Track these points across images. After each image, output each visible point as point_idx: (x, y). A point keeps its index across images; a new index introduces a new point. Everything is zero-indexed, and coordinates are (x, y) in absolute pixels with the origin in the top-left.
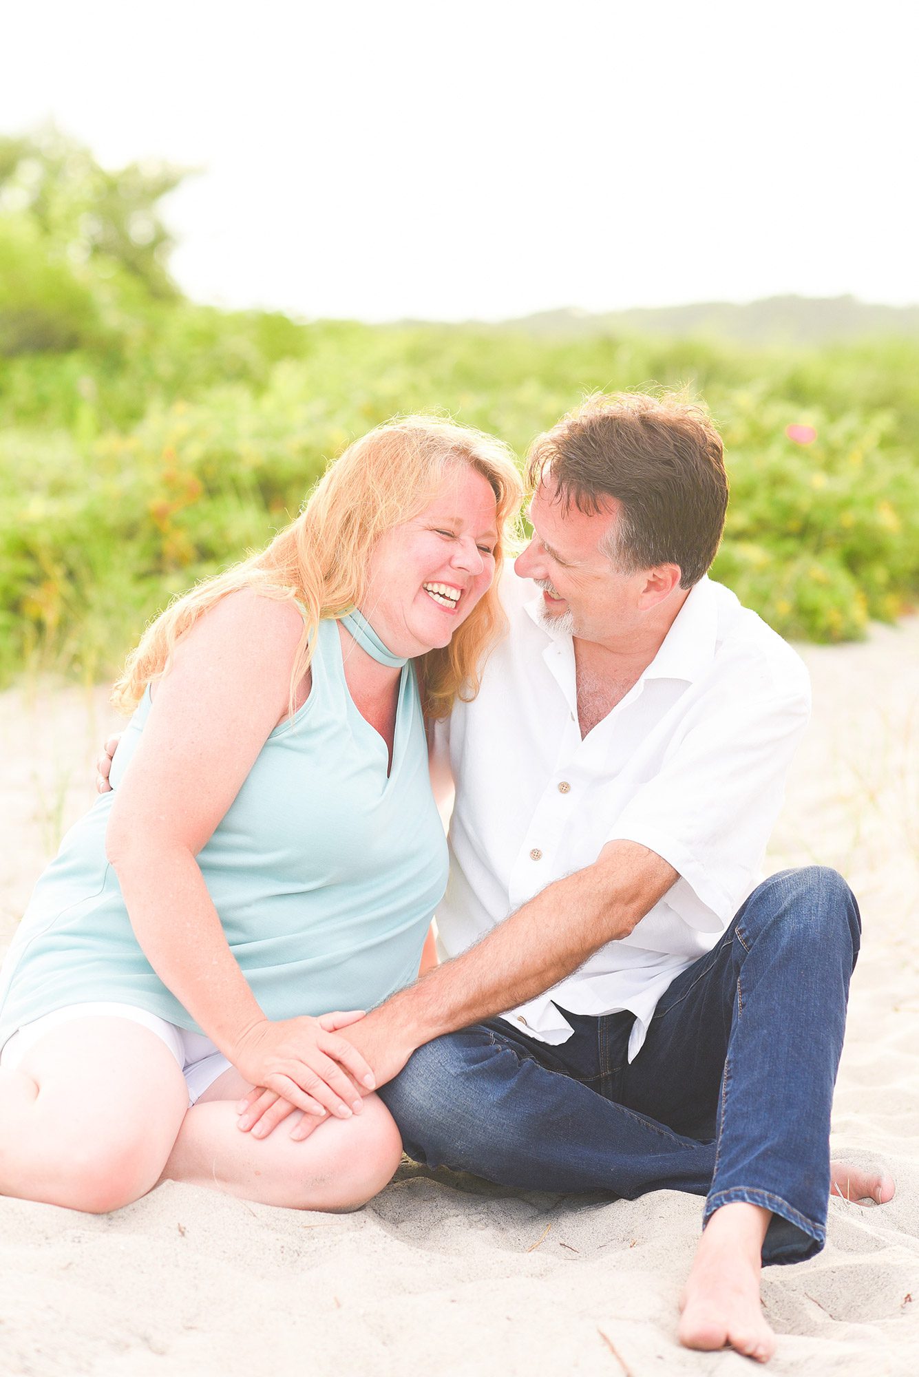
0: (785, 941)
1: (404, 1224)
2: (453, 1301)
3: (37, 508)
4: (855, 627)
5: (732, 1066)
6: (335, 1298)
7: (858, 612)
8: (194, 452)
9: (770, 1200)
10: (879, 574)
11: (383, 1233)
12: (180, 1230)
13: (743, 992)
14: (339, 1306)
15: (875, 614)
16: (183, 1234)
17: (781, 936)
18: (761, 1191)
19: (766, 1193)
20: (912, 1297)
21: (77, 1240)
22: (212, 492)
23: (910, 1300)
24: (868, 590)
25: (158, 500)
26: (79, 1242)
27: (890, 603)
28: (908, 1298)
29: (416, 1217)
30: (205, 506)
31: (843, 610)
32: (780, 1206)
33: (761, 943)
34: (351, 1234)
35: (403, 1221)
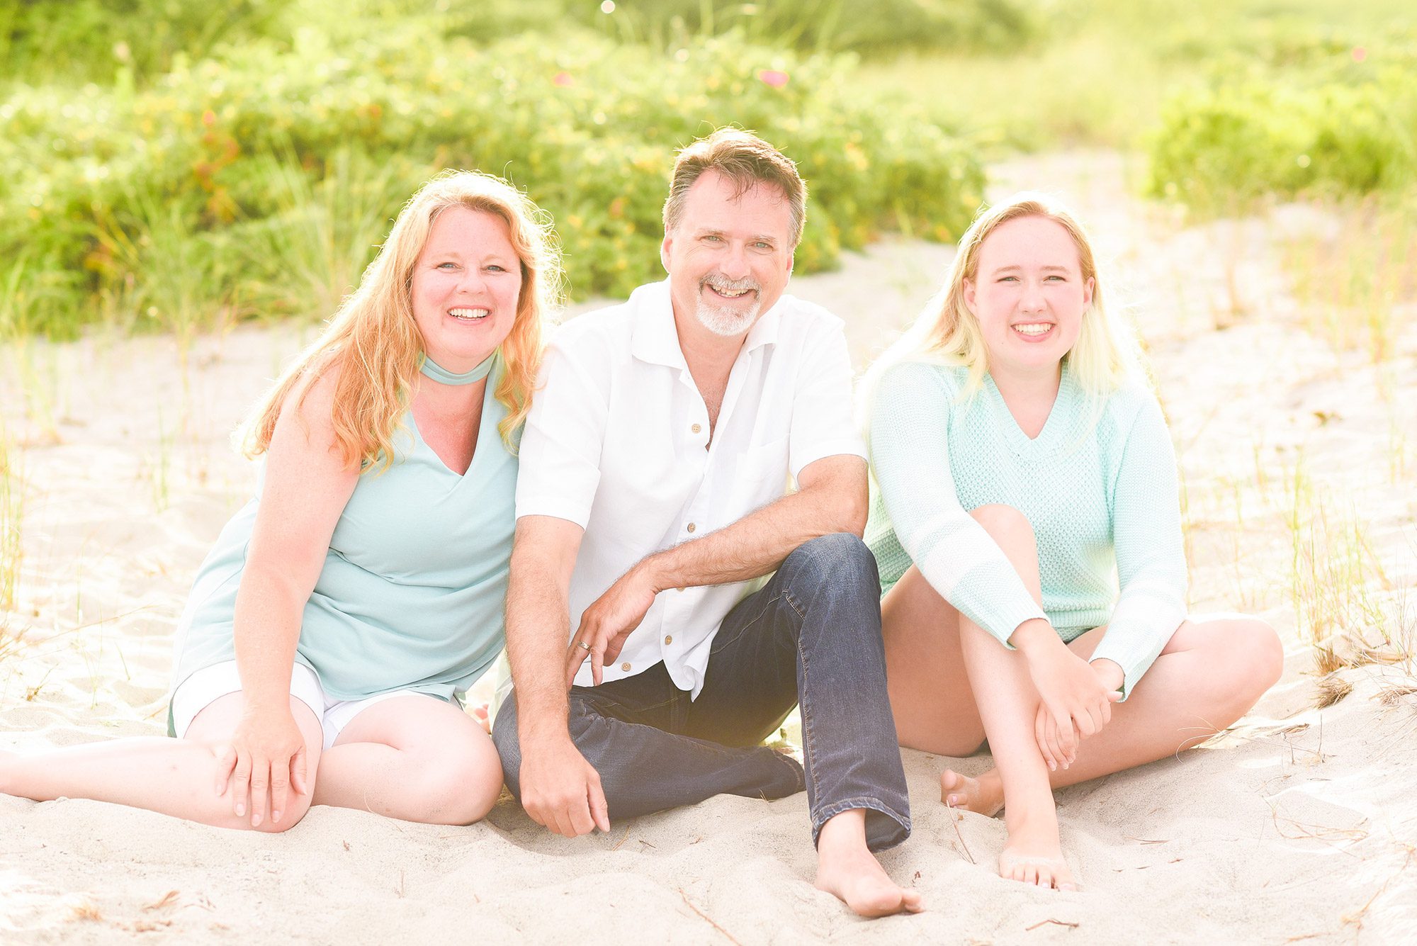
0: (832, 606)
1: (515, 831)
2: (566, 893)
3: (93, 173)
4: (830, 256)
5: (810, 708)
6: (475, 895)
7: (831, 245)
8: (230, 113)
9: (869, 802)
10: (849, 207)
11: (502, 839)
12: (345, 846)
13: (804, 650)
14: (478, 901)
15: (846, 244)
16: (348, 849)
17: (829, 603)
18: (861, 798)
19: (865, 798)
20: (921, 873)
21: (267, 858)
22: (247, 150)
23: (919, 876)
24: (840, 223)
25: (200, 160)
26: (269, 860)
27: (859, 232)
28: (918, 875)
29: (525, 825)
30: (244, 164)
31: (819, 244)
32: (878, 804)
33: (813, 610)
34: (479, 843)
35: (514, 829)
